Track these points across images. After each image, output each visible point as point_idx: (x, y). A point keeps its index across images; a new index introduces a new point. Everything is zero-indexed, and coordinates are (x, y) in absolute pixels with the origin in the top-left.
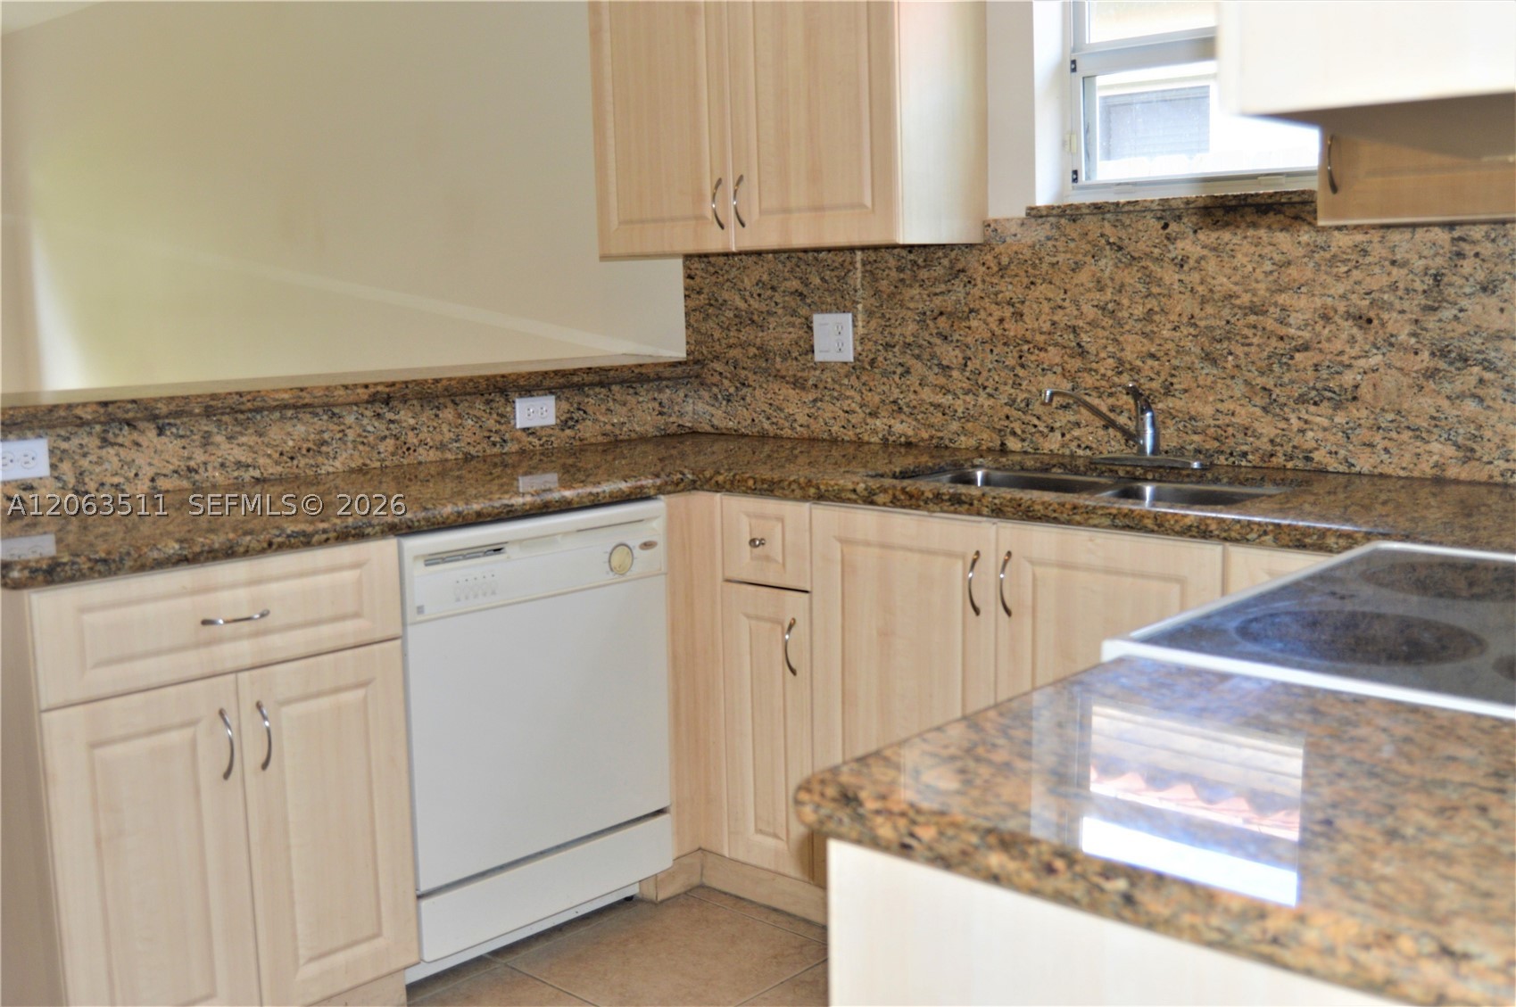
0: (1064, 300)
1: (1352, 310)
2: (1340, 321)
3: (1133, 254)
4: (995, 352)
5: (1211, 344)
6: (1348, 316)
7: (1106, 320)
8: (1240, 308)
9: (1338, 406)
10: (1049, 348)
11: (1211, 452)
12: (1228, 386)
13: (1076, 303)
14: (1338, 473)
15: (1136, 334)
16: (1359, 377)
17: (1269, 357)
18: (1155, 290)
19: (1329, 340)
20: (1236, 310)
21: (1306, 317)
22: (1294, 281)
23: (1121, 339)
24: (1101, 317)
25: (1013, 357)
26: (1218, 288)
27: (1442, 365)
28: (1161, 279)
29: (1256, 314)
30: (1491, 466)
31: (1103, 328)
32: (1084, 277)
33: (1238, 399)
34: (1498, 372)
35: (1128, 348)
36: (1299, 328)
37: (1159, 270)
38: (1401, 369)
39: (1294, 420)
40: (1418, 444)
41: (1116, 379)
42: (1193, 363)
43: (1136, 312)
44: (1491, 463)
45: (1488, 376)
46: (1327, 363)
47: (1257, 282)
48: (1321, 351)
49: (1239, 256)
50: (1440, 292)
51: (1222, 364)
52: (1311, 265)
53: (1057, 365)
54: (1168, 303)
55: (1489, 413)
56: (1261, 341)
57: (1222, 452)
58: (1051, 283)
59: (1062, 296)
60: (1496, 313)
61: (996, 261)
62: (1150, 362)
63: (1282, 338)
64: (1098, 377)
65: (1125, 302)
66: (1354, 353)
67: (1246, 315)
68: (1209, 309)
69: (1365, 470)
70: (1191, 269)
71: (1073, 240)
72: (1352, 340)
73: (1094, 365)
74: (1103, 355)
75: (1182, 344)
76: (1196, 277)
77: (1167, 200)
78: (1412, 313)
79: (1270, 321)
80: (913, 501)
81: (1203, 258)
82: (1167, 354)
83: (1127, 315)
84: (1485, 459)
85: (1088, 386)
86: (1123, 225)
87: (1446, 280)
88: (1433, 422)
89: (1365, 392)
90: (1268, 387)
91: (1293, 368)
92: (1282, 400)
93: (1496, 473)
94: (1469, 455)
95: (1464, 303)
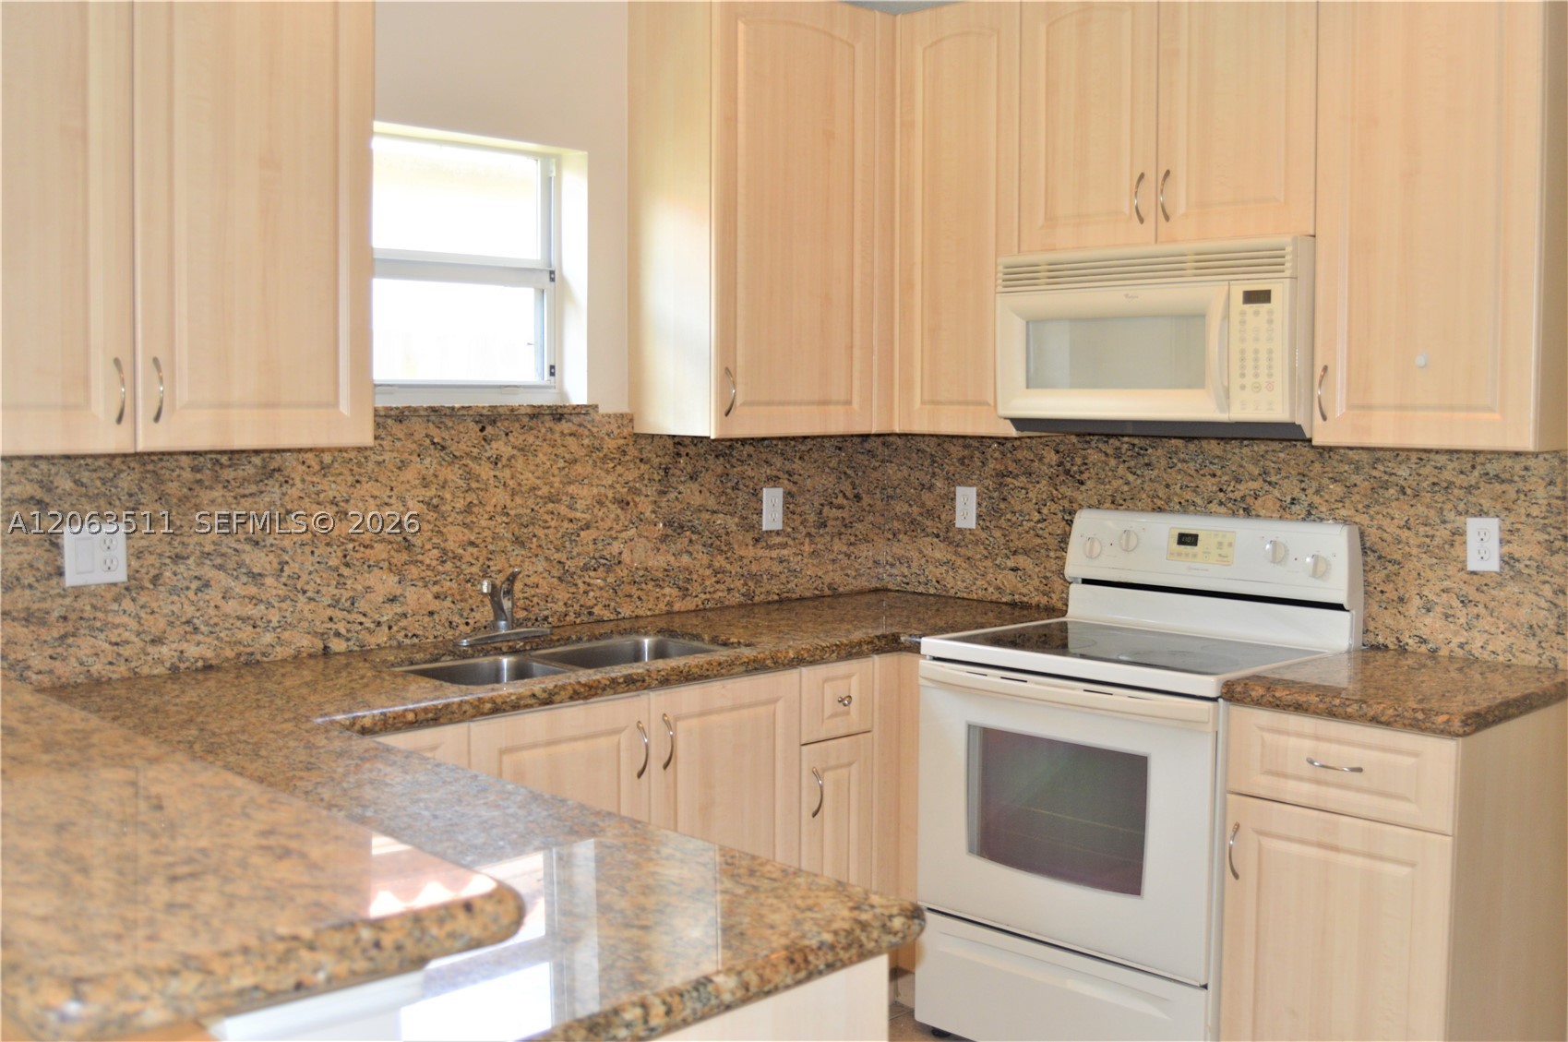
0: (390, 497)
1: (617, 496)
2: (610, 505)
3: (455, 453)
4: (317, 552)
5: (520, 529)
6: (616, 501)
7: (432, 514)
8: (541, 498)
9: (609, 570)
10: (376, 545)
11: (521, 621)
12: (533, 563)
13: (402, 499)
14: (611, 620)
15: (458, 525)
16: (622, 545)
17: (563, 536)
18: (474, 485)
19: (602, 520)
20: (539, 500)
21: (588, 503)
22: (580, 474)
23: (444, 530)
24: (426, 511)
25: (337, 557)
26: (525, 482)
27: (670, 532)
28: (479, 475)
29: (553, 502)
30: (697, 599)
31: (428, 522)
32: (410, 475)
33: (541, 573)
34: (700, 534)
35: (451, 538)
36: (583, 512)
37: (478, 467)
38: (647, 537)
39: (581, 585)
40: (658, 590)
41: (440, 568)
42: (506, 547)
43: (458, 505)
44: (696, 596)
45: (694, 537)
46: (602, 537)
47: (554, 476)
48: (598, 528)
49: (541, 455)
50: (668, 481)
51: (528, 545)
52: (591, 462)
53: (384, 560)
54: (486, 496)
55: (695, 562)
56: (557, 524)
57: (530, 619)
58: (377, 481)
59: (388, 493)
60: (697, 493)
61: (318, 459)
62: (470, 549)
63: (571, 521)
64: (424, 568)
65: (448, 496)
66: (618, 528)
67: (546, 503)
68: (518, 500)
69: (627, 615)
70: (503, 466)
71: (399, 439)
72: (617, 519)
73: (420, 557)
74: (428, 546)
75: (497, 531)
76: (507, 473)
77: (495, 407)
78: (653, 496)
79: (563, 507)
80: (593, 691)
81: (513, 456)
82: (484, 541)
83: (450, 508)
84: (694, 594)
85: (414, 577)
86: (446, 426)
87: (671, 472)
88: (666, 573)
89: (626, 557)
90: (562, 560)
91: (580, 543)
92: (572, 569)
93: (700, 603)
94: (685, 592)
95: (681, 488)
